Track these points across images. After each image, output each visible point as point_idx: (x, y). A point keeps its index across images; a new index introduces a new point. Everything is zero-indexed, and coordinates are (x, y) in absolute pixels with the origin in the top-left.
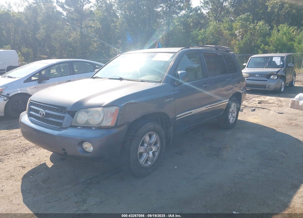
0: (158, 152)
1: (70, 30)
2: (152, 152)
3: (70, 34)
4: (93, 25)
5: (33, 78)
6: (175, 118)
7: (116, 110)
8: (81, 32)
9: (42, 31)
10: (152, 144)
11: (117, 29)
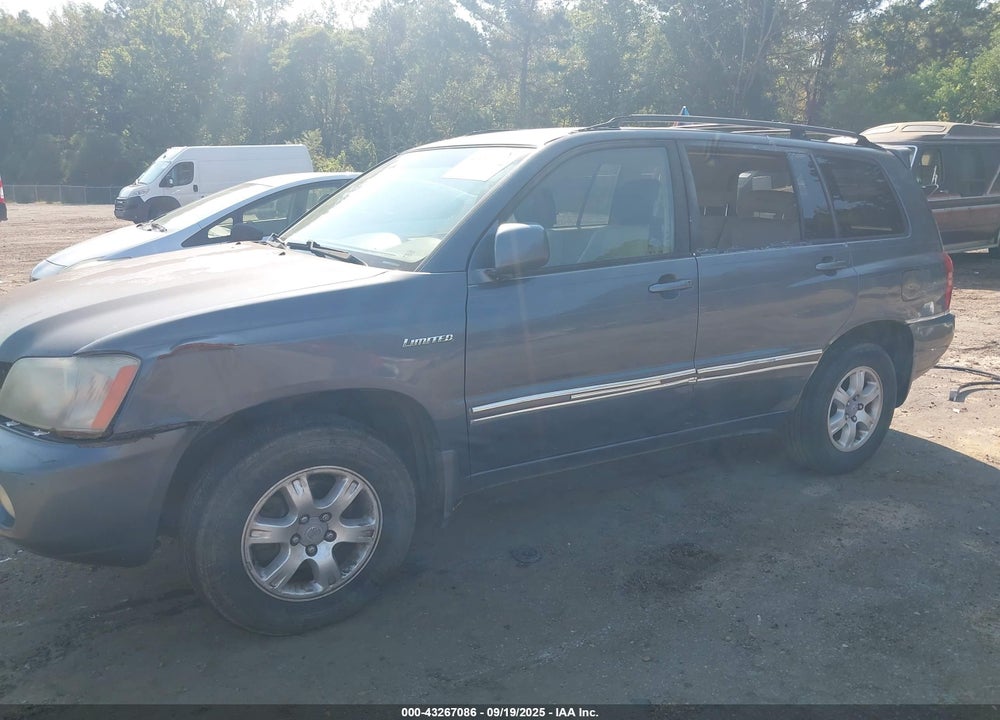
0: (369, 547)
1: (490, 78)
2: (333, 543)
3: (488, 91)
4: (562, 62)
5: (218, 231)
6: (468, 416)
7: (123, 371)
8: (523, 85)
9: (405, 84)
10: (330, 515)
11: (636, 72)
